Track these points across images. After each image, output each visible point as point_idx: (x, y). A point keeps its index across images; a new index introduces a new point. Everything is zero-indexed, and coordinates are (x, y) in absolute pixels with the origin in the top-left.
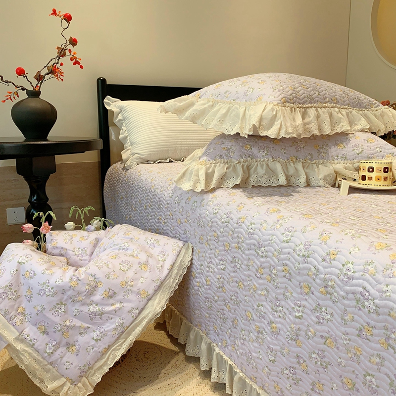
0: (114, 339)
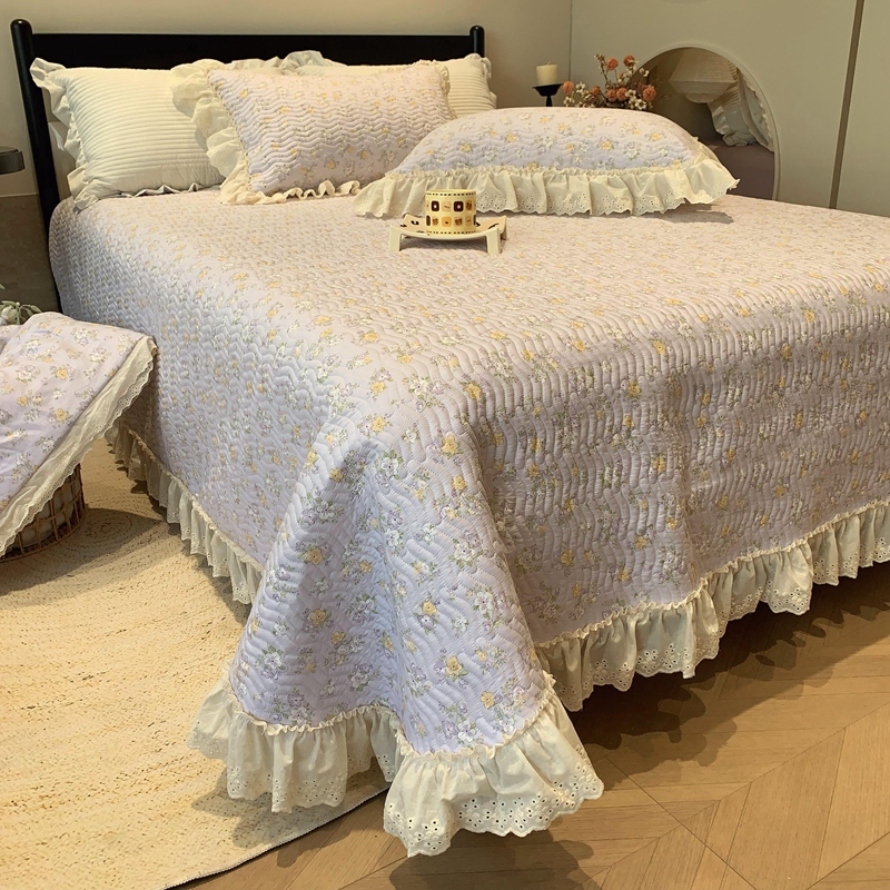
0: (16, 487)
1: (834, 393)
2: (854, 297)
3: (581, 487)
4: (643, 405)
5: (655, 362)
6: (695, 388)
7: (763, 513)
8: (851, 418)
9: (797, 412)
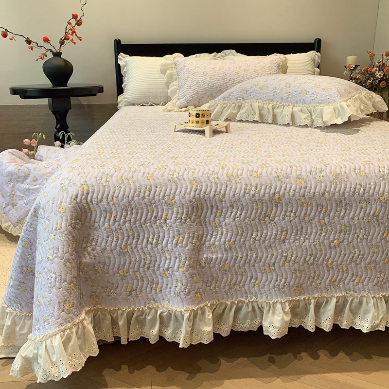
1: (313, 226)
2: (340, 176)
3: (134, 241)
4: (175, 209)
5: (188, 191)
6: (212, 207)
7: (256, 279)
8: (326, 242)
9: (282, 231)
